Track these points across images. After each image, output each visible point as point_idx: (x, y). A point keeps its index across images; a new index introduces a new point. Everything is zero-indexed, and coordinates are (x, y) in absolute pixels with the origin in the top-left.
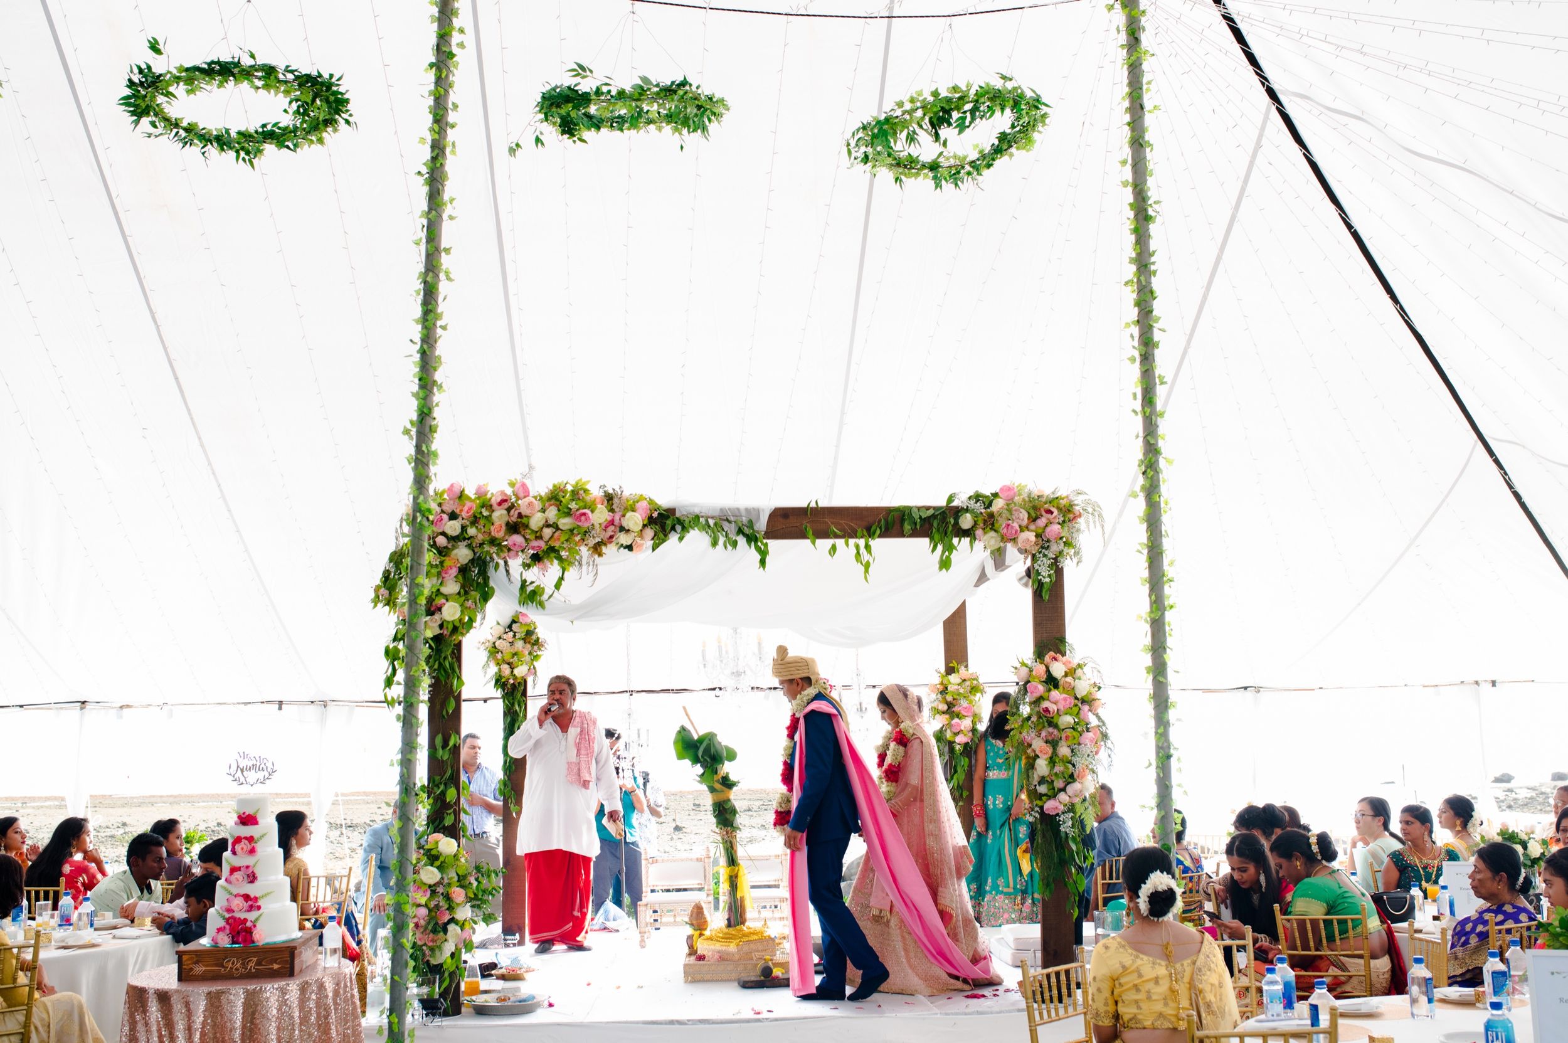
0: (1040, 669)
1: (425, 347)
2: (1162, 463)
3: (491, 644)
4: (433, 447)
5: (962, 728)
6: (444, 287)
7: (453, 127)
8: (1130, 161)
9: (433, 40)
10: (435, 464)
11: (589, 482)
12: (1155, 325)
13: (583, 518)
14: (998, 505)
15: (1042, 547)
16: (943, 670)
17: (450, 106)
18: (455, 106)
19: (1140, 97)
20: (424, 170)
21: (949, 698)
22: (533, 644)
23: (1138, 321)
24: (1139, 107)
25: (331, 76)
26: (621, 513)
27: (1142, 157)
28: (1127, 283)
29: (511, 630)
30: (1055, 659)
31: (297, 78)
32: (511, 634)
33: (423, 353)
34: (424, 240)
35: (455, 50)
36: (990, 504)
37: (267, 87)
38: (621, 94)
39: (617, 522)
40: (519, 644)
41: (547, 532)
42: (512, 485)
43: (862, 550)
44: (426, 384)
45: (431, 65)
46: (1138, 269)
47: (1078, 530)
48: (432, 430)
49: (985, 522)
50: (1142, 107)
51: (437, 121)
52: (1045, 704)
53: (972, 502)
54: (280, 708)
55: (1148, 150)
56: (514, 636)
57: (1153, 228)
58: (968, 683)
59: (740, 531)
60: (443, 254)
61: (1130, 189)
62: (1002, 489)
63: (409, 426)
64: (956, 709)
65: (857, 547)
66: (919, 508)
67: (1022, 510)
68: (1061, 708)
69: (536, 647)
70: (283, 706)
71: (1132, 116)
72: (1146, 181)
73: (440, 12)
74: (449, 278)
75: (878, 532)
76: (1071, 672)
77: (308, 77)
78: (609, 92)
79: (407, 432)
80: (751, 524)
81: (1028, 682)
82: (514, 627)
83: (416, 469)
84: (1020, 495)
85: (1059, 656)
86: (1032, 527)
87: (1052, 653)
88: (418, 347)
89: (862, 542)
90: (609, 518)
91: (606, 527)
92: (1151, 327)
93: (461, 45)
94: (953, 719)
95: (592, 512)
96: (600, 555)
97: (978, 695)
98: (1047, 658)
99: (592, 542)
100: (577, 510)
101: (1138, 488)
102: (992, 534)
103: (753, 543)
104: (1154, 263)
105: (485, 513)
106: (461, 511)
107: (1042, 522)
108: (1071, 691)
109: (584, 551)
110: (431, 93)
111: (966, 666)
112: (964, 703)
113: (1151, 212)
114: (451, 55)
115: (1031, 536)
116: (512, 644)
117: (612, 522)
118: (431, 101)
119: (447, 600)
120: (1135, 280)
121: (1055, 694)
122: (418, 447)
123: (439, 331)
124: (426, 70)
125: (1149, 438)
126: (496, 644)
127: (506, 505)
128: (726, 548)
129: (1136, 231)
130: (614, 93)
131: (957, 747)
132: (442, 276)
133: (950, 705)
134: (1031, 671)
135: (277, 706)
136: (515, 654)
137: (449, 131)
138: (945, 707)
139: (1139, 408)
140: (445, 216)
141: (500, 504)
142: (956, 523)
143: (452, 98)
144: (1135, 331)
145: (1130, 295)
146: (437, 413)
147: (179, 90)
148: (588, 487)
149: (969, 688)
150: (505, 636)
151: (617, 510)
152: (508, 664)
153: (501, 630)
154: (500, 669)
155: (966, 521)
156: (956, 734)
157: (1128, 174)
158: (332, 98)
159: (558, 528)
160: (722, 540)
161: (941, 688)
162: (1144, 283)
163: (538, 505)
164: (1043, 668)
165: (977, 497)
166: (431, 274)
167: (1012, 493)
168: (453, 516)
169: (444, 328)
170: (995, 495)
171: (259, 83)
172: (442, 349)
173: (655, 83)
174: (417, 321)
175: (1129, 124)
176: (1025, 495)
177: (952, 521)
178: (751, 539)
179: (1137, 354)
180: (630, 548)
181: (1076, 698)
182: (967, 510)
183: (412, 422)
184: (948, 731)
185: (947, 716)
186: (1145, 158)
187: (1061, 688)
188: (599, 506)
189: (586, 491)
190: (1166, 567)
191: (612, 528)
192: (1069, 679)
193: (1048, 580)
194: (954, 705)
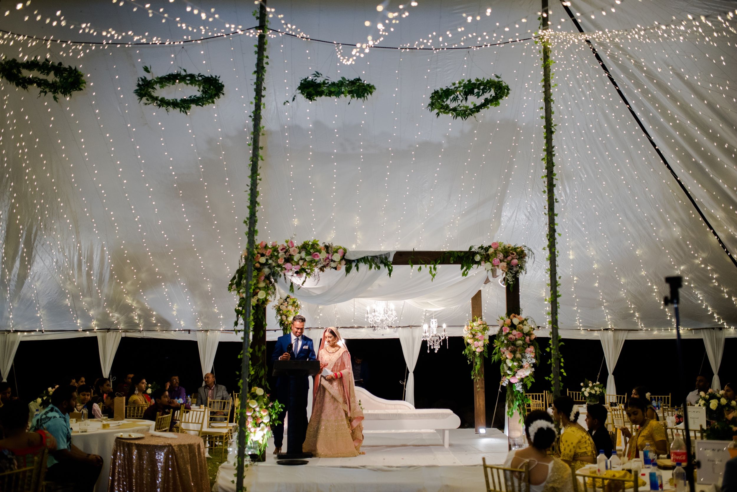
0: (508, 321)
1: (253, 188)
2: (556, 235)
3: (278, 307)
4: (256, 228)
5: (479, 345)
6: (260, 163)
7: (263, 97)
8: (544, 108)
9: (256, 61)
10: (257, 235)
11: (318, 241)
12: (554, 177)
13: (316, 256)
14: (491, 251)
15: (510, 269)
16: (471, 320)
17: (263, 88)
18: (265, 88)
19: (549, 81)
20: (252, 115)
21: (474, 333)
22: (296, 307)
23: (547, 176)
24: (548, 85)
25: (216, 76)
26: (332, 254)
27: (549, 106)
28: (542, 159)
29: (286, 301)
30: (515, 317)
31: (203, 79)
32: (287, 302)
33: (251, 190)
34: (252, 144)
35: (265, 65)
36: (488, 251)
37: (191, 83)
38: (333, 84)
39: (330, 258)
40: (290, 308)
41: (301, 263)
42: (287, 242)
43: (433, 270)
44: (253, 203)
45: (255, 72)
46: (547, 154)
47: (525, 262)
48: (255, 221)
49: (485, 258)
50: (550, 85)
51: (257, 95)
52: (510, 336)
53: (480, 250)
54: (189, 333)
55: (552, 103)
56: (288, 303)
57: (554, 136)
58: (481, 326)
59: (382, 262)
60: (260, 150)
61: (544, 120)
62: (492, 244)
63: (246, 220)
64: (476, 337)
65: (431, 268)
66: (457, 252)
67: (501, 253)
68: (517, 337)
69: (297, 308)
70: (191, 332)
71: (545, 89)
72: (551, 116)
73: (258, 50)
74: (262, 160)
75: (439, 262)
76: (522, 322)
77: (208, 78)
78: (328, 83)
79: (245, 222)
80: (386, 258)
81: (503, 326)
82: (288, 300)
83: (248, 237)
84: (500, 246)
85: (517, 315)
86: (506, 260)
87: (513, 314)
88: (250, 187)
89: (432, 266)
90: (327, 256)
91: (326, 260)
92: (552, 178)
93: (267, 63)
94: (475, 341)
95: (320, 253)
96: (323, 271)
97: (486, 331)
98: (511, 316)
99: (320, 266)
100: (314, 253)
101: (546, 246)
102: (489, 263)
103: (387, 267)
104: (553, 151)
105: (276, 254)
106: (266, 253)
107: (509, 258)
108: (521, 331)
109: (316, 270)
110: (255, 83)
111: (481, 318)
112: (480, 334)
113: (553, 129)
114: (263, 68)
115: (504, 264)
116: (287, 307)
117: (328, 258)
118: (255, 87)
119: (260, 290)
120: (546, 158)
121: (514, 332)
122: (249, 228)
123: (258, 181)
124: (253, 74)
125: (551, 225)
126: (280, 307)
127: (284, 251)
128: (375, 269)
129: (546, 138)
130: (330, 83)
131: (477, 353)
132: (259, 158)
133: (474, 335)
134: (504, 321)
136: (288, 311)
137: (262, 99)
138: (472, 336)
139: (547, 212)
140: (260, 134)
141: (282, 250)
142: (473, 258)
143: (264, 85)
144: (546, 179)
145: (544, 164)
146: (257, 214)
147: (157, 86)
148: (318, 243)
149: (482, 328)
150: (284, 304)
151: (330, 252)
152: (285, 315)
153: (282, 301)
154: (281, 318)
155: (478, 258)
156: (476, 348)
157: (543, 113)
158: (217, 86)
159: (305, 260)
160: (374, 266)
161: (470, 328)
162: (549, 160)
163: (297, 250)
164: (510, 320)
165: (482, 247)
166: (255, 158)
167: (497, 246)
168: (263, 255)
169: (260, 180)
170: (490, 247)
171: (188, 82)
172: (259, 188)
173: (347, 80)
174: (249, 177)
175: (544, 92)
176: (502, 247)
177: (471, 258)
178: (386, 265)
179: (546, 189)
180: (335, 268)
181: (524, 333)
182: (478, 253)
183: (247, 218)
184: (473, 346)
185: (472, 340)
186: (551, 106)
187: (517, 330)
188: (323, 251)
189: (317, 245)
190: (558, 279)
191: (328, 260)
192: (521, 325)
193: (512, 283)
194: (476, 335)
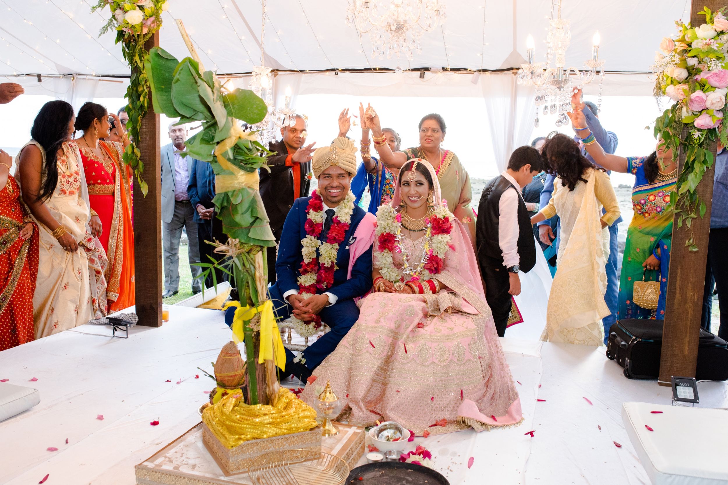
5: (708, 104)
16: (687, 21)
21: (692, 62)
54: (40, 80)
64: (701, 77)
70: (42, 78)
94: (694, 92)
112: (715, 68)
131: (696, 134)
133: (692, 72)
135: (36, 78)
138: (684, 74)
154: (115, 16)
156: (698, 114)
161: (681, 46)
184: (684, 110)
185: (685, 87)
194: (699, 71)
